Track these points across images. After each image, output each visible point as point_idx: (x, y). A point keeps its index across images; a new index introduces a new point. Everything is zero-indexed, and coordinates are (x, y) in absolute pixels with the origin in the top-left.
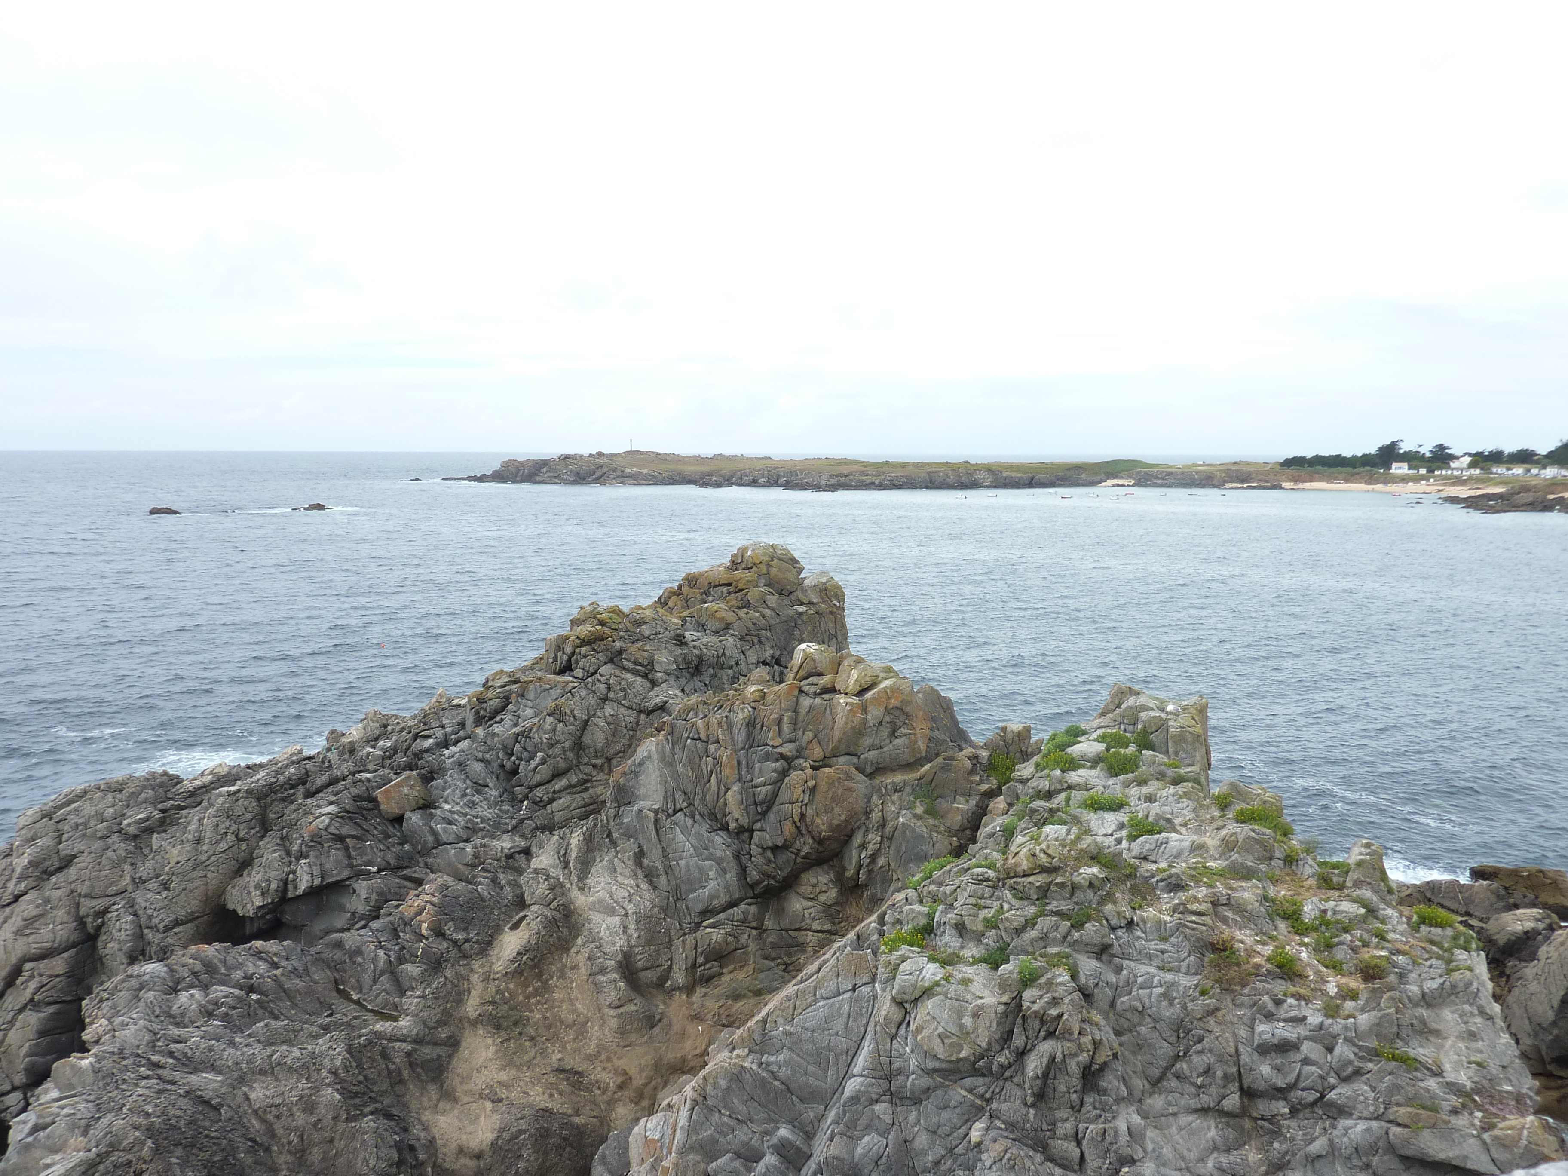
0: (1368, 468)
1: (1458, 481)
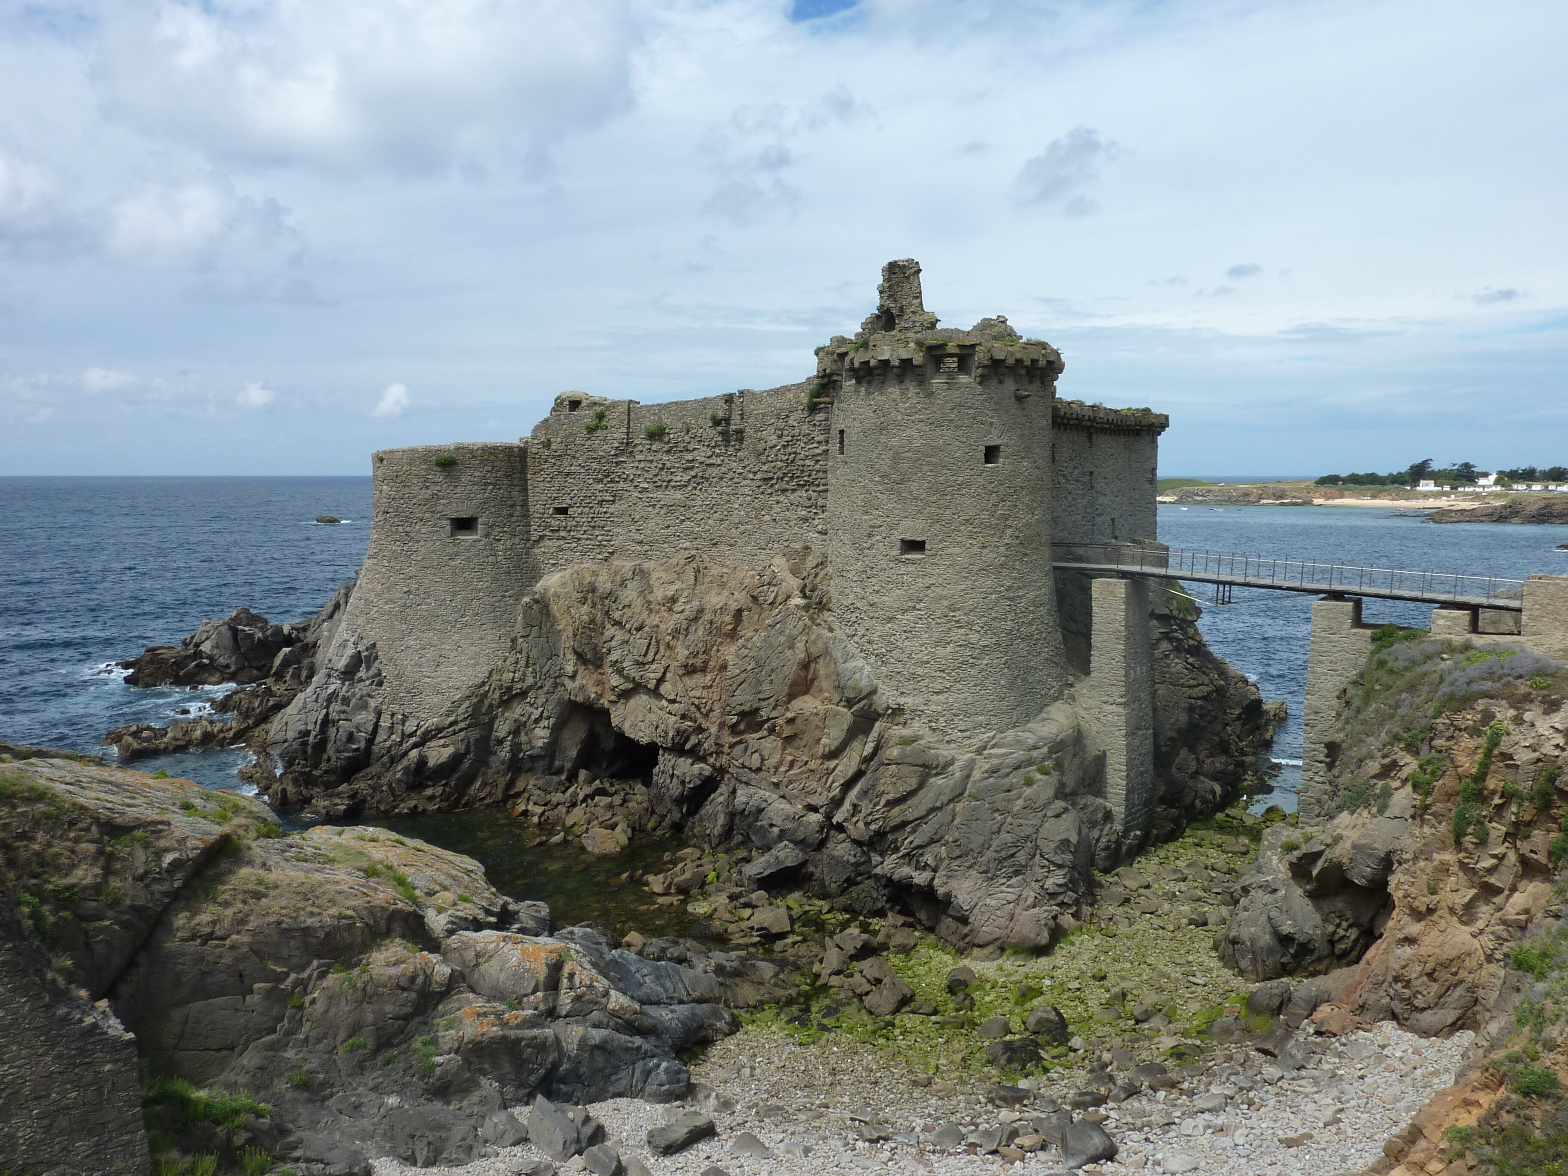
0: (1397, 485)
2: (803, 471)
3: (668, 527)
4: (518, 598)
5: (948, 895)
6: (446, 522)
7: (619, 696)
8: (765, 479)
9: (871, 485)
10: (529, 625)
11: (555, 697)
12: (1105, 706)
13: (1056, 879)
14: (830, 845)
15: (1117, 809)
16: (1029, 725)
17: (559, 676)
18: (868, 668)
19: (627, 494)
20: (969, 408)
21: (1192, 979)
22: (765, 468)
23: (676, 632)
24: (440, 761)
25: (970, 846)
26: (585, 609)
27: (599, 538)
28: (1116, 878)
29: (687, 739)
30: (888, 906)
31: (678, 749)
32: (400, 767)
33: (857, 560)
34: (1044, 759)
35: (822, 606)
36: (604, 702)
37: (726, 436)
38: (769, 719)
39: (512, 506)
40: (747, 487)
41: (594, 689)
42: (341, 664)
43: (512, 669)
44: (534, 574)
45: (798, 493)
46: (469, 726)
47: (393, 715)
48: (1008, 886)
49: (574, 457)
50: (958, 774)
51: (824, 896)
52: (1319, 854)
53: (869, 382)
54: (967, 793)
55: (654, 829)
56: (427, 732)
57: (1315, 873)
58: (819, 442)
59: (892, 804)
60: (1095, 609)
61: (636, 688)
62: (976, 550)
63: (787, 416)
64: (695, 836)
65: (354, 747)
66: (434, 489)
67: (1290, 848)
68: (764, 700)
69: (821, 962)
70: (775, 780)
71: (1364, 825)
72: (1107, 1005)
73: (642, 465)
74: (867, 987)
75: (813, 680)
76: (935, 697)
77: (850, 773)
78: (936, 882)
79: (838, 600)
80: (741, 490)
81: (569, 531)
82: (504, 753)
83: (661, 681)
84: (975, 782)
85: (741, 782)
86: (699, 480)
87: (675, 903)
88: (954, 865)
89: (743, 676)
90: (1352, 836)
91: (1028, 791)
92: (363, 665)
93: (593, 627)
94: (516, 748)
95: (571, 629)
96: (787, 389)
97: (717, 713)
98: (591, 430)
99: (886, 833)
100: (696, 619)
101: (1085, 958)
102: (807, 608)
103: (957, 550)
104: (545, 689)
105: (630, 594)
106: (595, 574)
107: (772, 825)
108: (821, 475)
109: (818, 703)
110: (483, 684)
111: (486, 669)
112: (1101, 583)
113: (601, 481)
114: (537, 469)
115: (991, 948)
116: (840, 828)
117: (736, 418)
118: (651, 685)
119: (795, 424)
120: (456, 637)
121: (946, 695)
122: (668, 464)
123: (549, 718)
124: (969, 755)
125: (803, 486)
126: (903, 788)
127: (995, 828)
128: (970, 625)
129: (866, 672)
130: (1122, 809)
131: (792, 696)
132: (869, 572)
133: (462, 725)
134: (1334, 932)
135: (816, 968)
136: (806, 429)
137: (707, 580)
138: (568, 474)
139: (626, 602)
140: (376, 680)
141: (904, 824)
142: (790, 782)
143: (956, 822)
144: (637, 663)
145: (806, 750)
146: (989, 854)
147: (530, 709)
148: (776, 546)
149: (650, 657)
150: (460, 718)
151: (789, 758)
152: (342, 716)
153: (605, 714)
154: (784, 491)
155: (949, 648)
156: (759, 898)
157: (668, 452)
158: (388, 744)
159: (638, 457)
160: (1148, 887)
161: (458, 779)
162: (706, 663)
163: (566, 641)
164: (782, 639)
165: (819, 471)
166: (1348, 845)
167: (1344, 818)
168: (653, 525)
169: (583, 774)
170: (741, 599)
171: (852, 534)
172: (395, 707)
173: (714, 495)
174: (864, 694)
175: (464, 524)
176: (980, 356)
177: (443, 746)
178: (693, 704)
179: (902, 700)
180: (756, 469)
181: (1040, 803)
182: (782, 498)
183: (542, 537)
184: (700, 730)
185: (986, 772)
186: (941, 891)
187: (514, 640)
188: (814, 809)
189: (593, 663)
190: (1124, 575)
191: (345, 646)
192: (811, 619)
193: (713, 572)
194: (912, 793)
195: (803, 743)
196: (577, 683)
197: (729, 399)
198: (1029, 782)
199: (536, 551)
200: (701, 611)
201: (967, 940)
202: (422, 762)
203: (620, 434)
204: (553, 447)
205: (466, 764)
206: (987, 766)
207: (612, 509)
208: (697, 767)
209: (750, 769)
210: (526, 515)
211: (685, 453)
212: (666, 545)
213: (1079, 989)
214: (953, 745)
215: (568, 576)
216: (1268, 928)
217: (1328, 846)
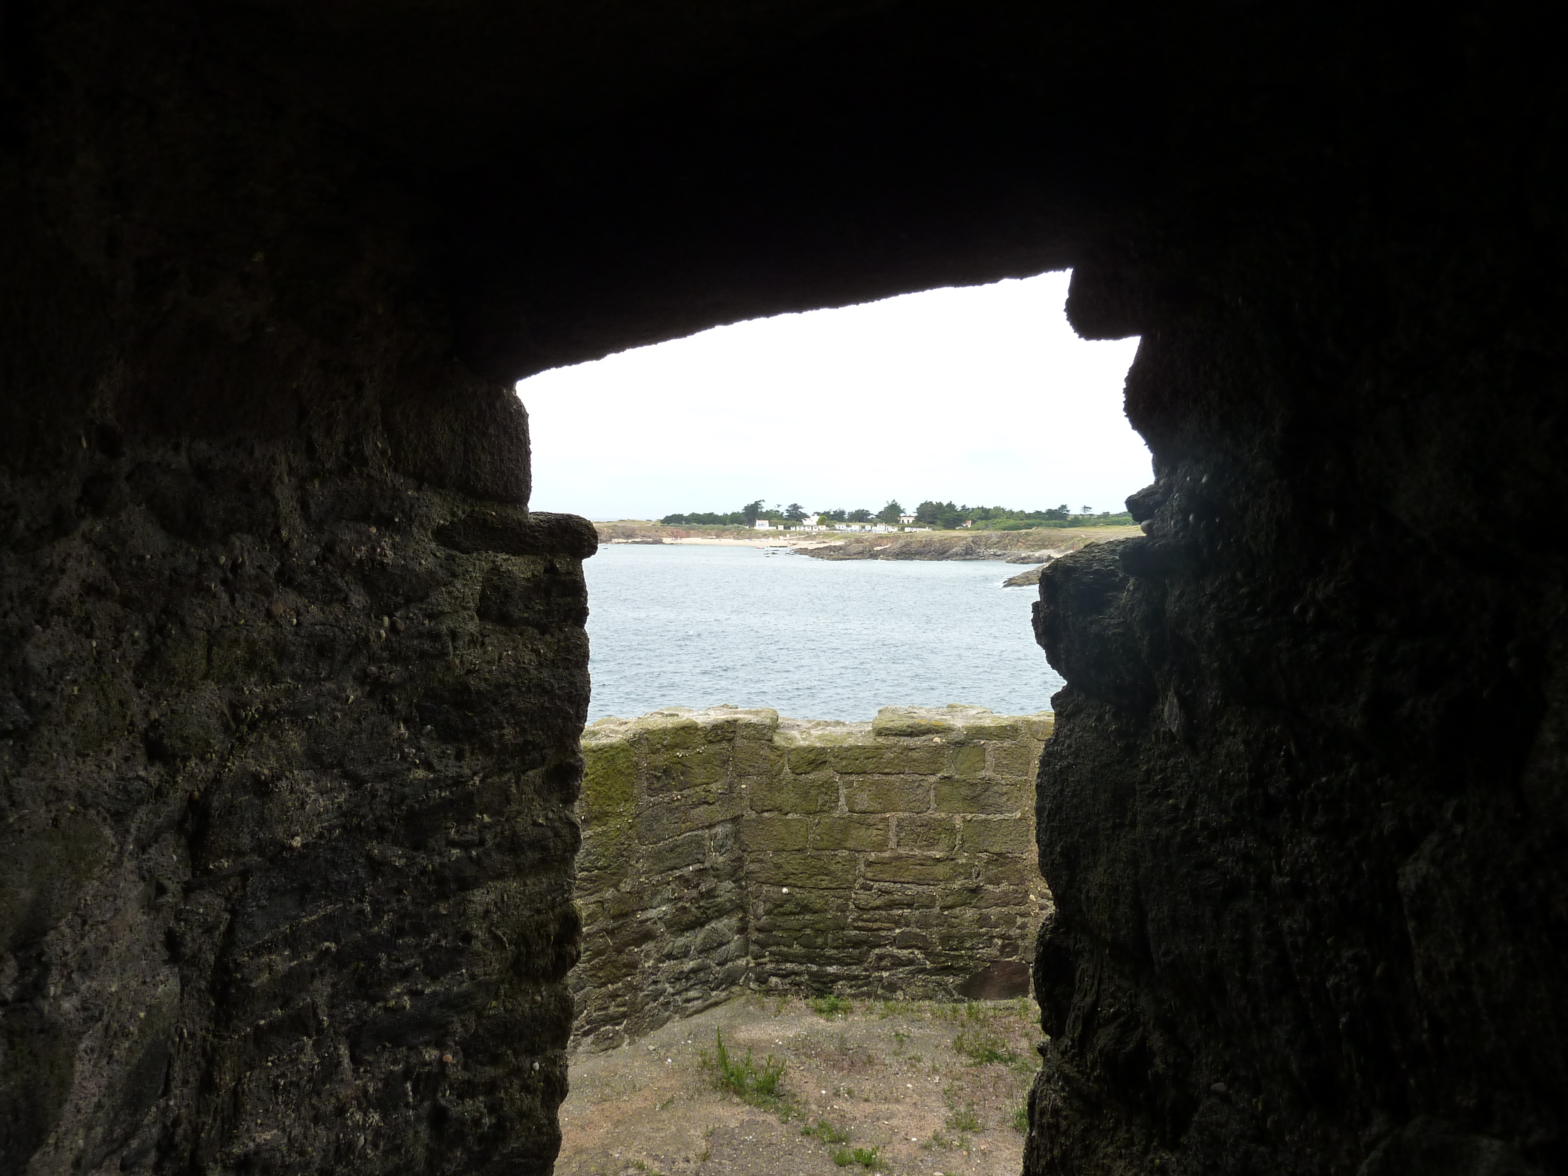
0: (737, 525)
1: (809, 536)
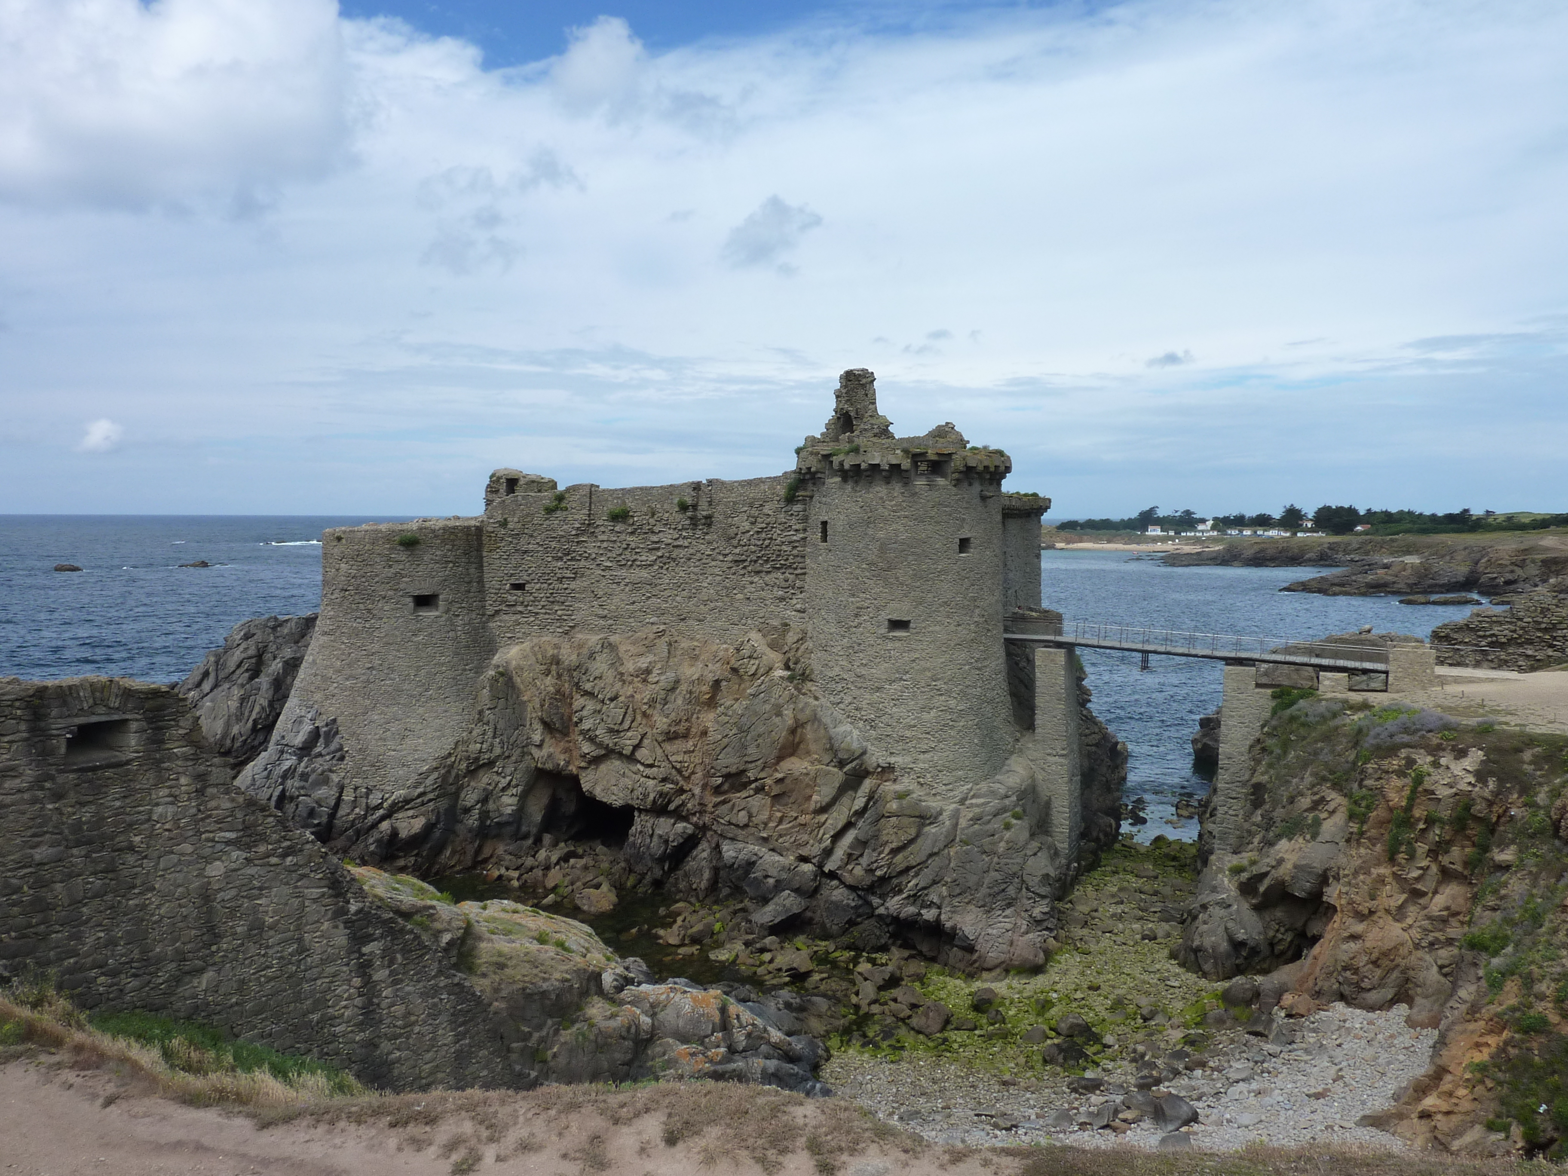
0: (1129, 530)
1: (1199, 541)
2: (778, 556)
3: (633, 603)
4: (479, 670)
5: (954, 928)
6: (410, 600)
7: (590, 763)
8: (736, 561)
9: (858, 571)
10: (495, 697)
11: (522, 766)
12: (1049, 758)
13: (1041, 909)
14: (825, 892)
15: (1062, 845)
16: (998, 777)
17: (527, 746)
18: (856, 733)
19: (588, 572)
20: (946, 506)
21: (1168, 983)
22: (737, 551)
23: (652, 703)
24: (413, 832)
25: (968, 884)
26: (549, 680)
27: (559, 613)
28: (1069, 906)
29: (670, 802)
30: (890, 942)
31: (660, 809)
32: (371, 840)
33: (844, 636)
34: (1015, 806)
35: (805, 677)
36: (573, 769)
37: (694, 522)
38: (756, 780)
39: (469, 583)
40: (716, 568)
41: (562, 757)
42: (299, 740)
43: (479, 739)
44: (490, 648)
45: (774, 575)
46: (438, 797)
47: (356, 789)
48: (1005, 917)
49: (532, 536)
50: (947, 823)
51: (826, 937)
52: (1265, 874)
53: (856, 482)
54: (958, 839)
55: (634, 887)
56: (394, 804)
57: (1262, 889)
58: (796, 530)
59: (895, 852)
60: (1038, 675)
61: (610, 753)
62: (952, 628)
63: (761, 505)
64: (681, 891)
65: (316, 822)
66: (397, 568)
67: (1237, 871)
68: (751, 762)
69: (857, 994)
70: (765, 835)
71: (1301, 848)
72: (1112, 1009)
73: (605, 545)
74: (908, 1012)
75: (799, 743)
76: (922, 756)
77: (839, 826)
78: (943, 917)
79: (821, 672)
80: (710, 571)
81: (527, 606)
82: (472, 821)
83: (636, 747)
84: (963, 829)
85: (725, 838)
86: (664, 560)
87: (696, 952)
88: (955, 902)
89: (726, 740)
90: (1291, 859)
91: (1008, 835)
92: (321, 740)
93: (561, 697)
94: (484, 815)
95: (537, 700)
96: (761, 481)
97: (699, 775)
98: (550, 511)
99: (890, 878)
100: (673, 689)
101: (1075, 972)
102: (791, 679)
103: (937, 628)
104: (513, 758)
105: (600, 666)
106: (557, 647)
107: (767, 877)
108: (799, 559)
109: (806, 764)
110: (450, 754)
111: (452, 740)
112: (1043, 652)
113: (561, 559)
114: (493, 547)
115: (998, 971)
116: (832, 875)
117: (703, 504)
118: (627, 751)
119: (770, 512)
120: (421, 710)
121: (931, 754)
122: (633, 545)
123: (517, 786)
124: (954, 805)
125: (778, 569)
126: (904, 838)
127: (985, 868)
128: (948, 692)
129: (855, 737)
130: (1066, 845)
131: (780, 758)
132: (856, 648)
133: (431, 796)
134: (1274, 936)
135: (854, 999)
136: (782, 517)
137: (679, 653)
138: (526, 552)
139: (597, 673)
140: (338, 755)
141: (908, 869)
142: (781, 836)
143: (952, 865)
144: (611, 731)
145: (795, 807)
146: (984, 890)
147: (496, 778)
148: (749, 622)
149: (626, 725)
150: (428, 789)
151: (779, 815)
152: (302, 792)
153: (575, 780)
154: (758, 573)
155: (933, 713)
156: (771, 943)
157: (632, 533)
158: (351, 817)
159: (601, 538)
160: (1096, 911)
161: (430, 848)
162: (688, 729)
163: (533, 712)
164: (768, 707)
165: (796, 556)
166: (1289, 865)
167: (1283, 845)
168: (618, 601)
169: (547, 838)
170: (715, 671)
171: (837, 614)
172: (358, 781)
173: (682, 574)
174: (857, 754)
175: (424, 601)
176: (957, 463)
177: (412, 817)
178: (673, 767)
179: (892, 760)
180: (727, 551)
181: (1020, 844)
182: (756, 579)
183: (497, 612)
184: (682, 791)
185: (971, 820)
186: (948, 925)
187: (481, 713)
188: (804, 859)
189: (560, 732)
190: (1059, 645)
191: (301, 722)
192: (796, 688)
193: (683, 645)
194: (911, 841)
195: (791, 800)
196: (545, 752)
197: (697, 487)
198: (1008, 827)
199: (490, 624)
200: (677, 682)
201: (977, 965)
202: (394, 833)
203: (582, 516)
204: (511, 526)
205: (437, 833)
206: (971, 815)
207: (573, 585)
208: (680, 826)
209: (737, 826)
210: (482, 590)
211: (650, 535)
212: (631, 620)
213: (1083, 999)
214: (939, 798)
215: (528, 649)
216: (1225, 937)
217: (1273, 867)
